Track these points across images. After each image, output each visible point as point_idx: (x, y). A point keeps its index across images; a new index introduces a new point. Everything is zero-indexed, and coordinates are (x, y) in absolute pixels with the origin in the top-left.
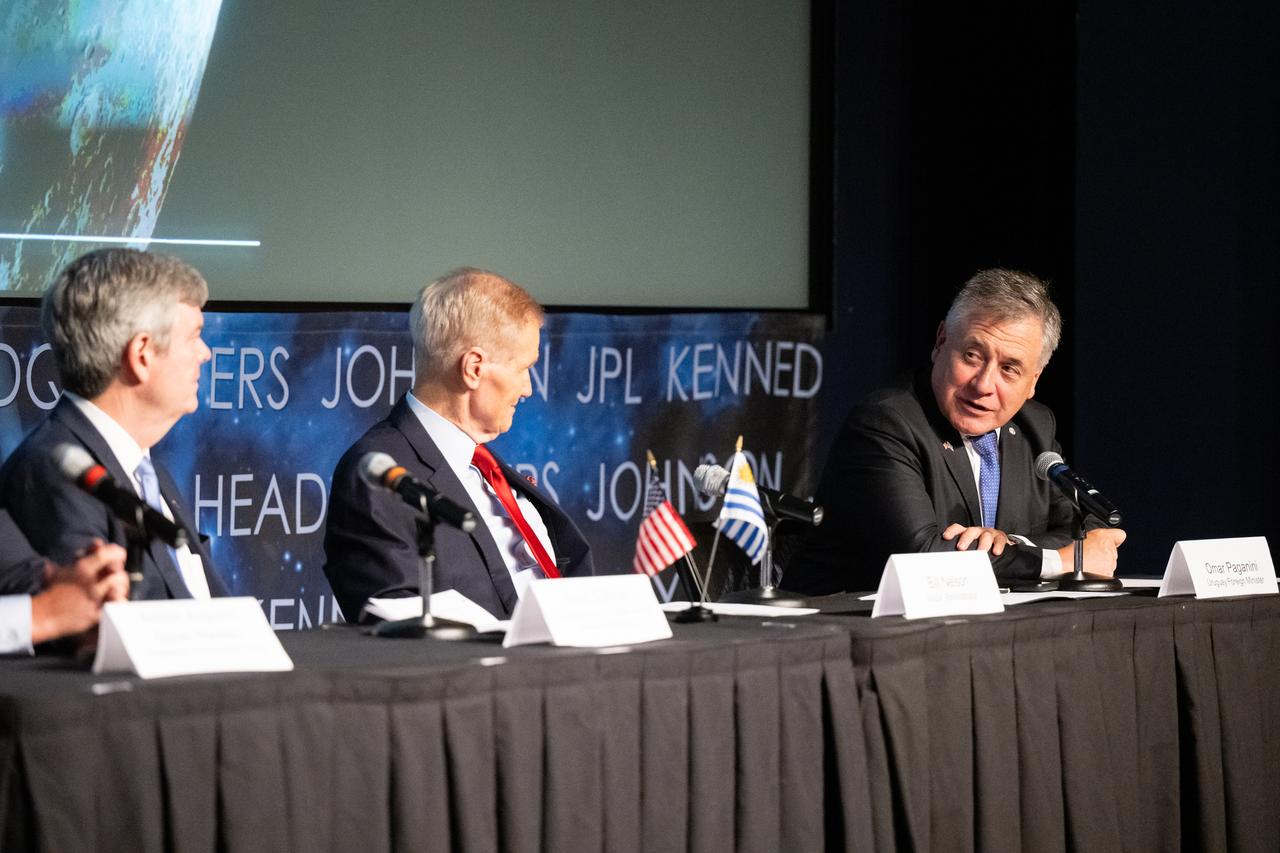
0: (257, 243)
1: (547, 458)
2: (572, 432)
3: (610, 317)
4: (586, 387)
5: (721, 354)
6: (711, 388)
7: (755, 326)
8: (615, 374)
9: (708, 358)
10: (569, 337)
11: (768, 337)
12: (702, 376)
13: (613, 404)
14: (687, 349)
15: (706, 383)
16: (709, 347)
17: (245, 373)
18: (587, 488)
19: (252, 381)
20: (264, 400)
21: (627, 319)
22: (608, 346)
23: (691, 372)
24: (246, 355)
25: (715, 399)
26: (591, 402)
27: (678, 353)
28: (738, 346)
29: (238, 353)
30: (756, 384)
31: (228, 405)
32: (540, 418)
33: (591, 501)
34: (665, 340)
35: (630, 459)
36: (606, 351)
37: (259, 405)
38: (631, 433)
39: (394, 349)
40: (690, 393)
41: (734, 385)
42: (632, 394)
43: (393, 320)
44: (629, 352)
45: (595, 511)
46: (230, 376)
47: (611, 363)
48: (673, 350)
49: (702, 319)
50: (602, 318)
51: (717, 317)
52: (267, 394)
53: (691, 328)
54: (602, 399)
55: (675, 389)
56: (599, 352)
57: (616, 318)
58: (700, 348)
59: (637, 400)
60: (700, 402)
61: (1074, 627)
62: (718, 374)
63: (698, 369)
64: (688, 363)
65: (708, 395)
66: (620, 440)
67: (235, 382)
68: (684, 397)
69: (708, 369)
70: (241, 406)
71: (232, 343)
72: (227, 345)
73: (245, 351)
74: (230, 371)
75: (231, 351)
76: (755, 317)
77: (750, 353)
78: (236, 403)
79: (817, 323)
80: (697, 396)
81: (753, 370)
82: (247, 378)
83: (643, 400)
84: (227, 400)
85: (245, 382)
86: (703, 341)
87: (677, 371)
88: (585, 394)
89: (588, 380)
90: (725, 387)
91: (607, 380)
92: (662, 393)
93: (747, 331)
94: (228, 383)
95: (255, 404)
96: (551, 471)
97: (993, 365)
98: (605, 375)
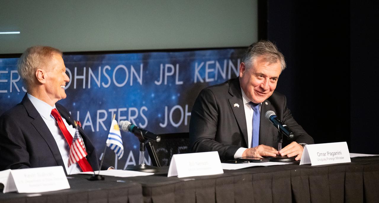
0: (19, 33)
1: (142, 105)
2: (153, 95)
3: (168, 53)
4: (158, 79)
5: (218, 65)
6: (213, 77)
7: (232, 54)
8: (171, 74)
9: (212, 66)
10: (151, 61)
11: (238, 58)
12: (209, 73)
13: (170, 85)
14: (202, 64)
15: (211, 75)
16: (212, 62)
17: (12, 79)
18: (160, 115)
19: (16, 82)
20: (20, 89)
21: (177, 54)
22: (168, 63)
23: (204, 72)
24: (13, 73)
25: (215, 81)
26: (161, 84)
27: (199, 65)
28: (225, 62)
29: (9, 73)
30: (233, 74)
31: (6, 91)
32: (139, 91)
33: (161, 120)
34: (193, 61)
35: (179, 104)
36: (167, 66)
37: (19, 91)
38: (179, 95)
39: (76, 69)
40: (204, 79)
41: (224, 75)
42: (179, 80)
43: (75, 58)
44: (178, 66)
45: (163, 123)
46: (6, 81)
47: (169, 70)
48: (196, 64)
49: (208, 52)
50: (165, 54)
51: (216, 51)
52: (22, 86)
53: (204, 56)
54: (166, 83)
55: (198, 79)
56: (164, 66)
57: (171, 53)
58: (208, 63)
59: (181, 83)
60: (208, 83)
61: (243, 180)
62: (216, 72)
63: (208, 71)
64: (203, 68)
65: (212, 80)
66: (174, 98)
67: (8, 83)
68: (202, 81)
69: (212, 70)
70: (11, 91)
71: (7, 69)
72: (5, 70)
73: (12, 72)
74: (6, 79)
75: (7, 72)
76: (232, 51)
77: (231, 64)
78: (9, 90)
80: (207, 80)
81: (232, 69)
82: (13, 81)
83: (184, 83)
84: (5, 89)
85: (13, 83)
86: (209, 60)
87: (199, 72)
88: (158, 81)
89: (159, 77)
90: (220, 76)
91: (168, 76)
92: (192, 80)
93: (229, 56)
94: (6, 83)
95: (17, 91)
96: (144, 110)
98: (167, 74)
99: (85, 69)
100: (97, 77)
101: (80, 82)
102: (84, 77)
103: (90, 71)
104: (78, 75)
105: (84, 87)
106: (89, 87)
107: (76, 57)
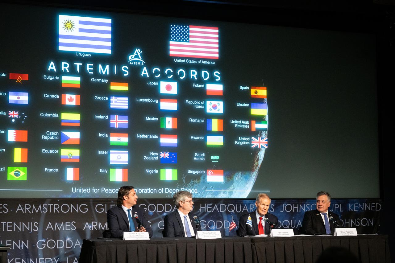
5: (359, 205)
7: (366, 201)
9: (357, 205)
11: (370, 202)
12: (355, 208)
21: (340, 200)
25: (359, 211)
27: (351, 205)
28: (363, 204)
30: (367, 209)
39: (294, 205)
40: (353, 210)
41: (363, 209)
42: (341, 210)
44: (341, 205)
47: (337, 206)
48: (349, 204)
49: (355, 200)
50: (335, 200)
51: (359, 200)
53: (353, 201)
55: (350, 209)
56: (334, 205)
62: (359, 207)
63: (355, 207)
64: (353, 206)
65: (357, 210)
69: (357, 207)
77: (366, 205)
79: (380, 200)
80: (355, 210)
81: (367, 207)
83: (344, 211)
86: (356, 203)
87: (351, 207)
89: (332, 208)
90: (361, 209)
91: (336, 208)
92: (348, 210)
97: (321, 202)
99: (298, 205)
100: (303, 208)
101: (296, 209)
102: (298, 208)
103: (300, 206)
104: (295, 207)
105: (298, 211)
106: (300, 211)
107: (293, 200)
